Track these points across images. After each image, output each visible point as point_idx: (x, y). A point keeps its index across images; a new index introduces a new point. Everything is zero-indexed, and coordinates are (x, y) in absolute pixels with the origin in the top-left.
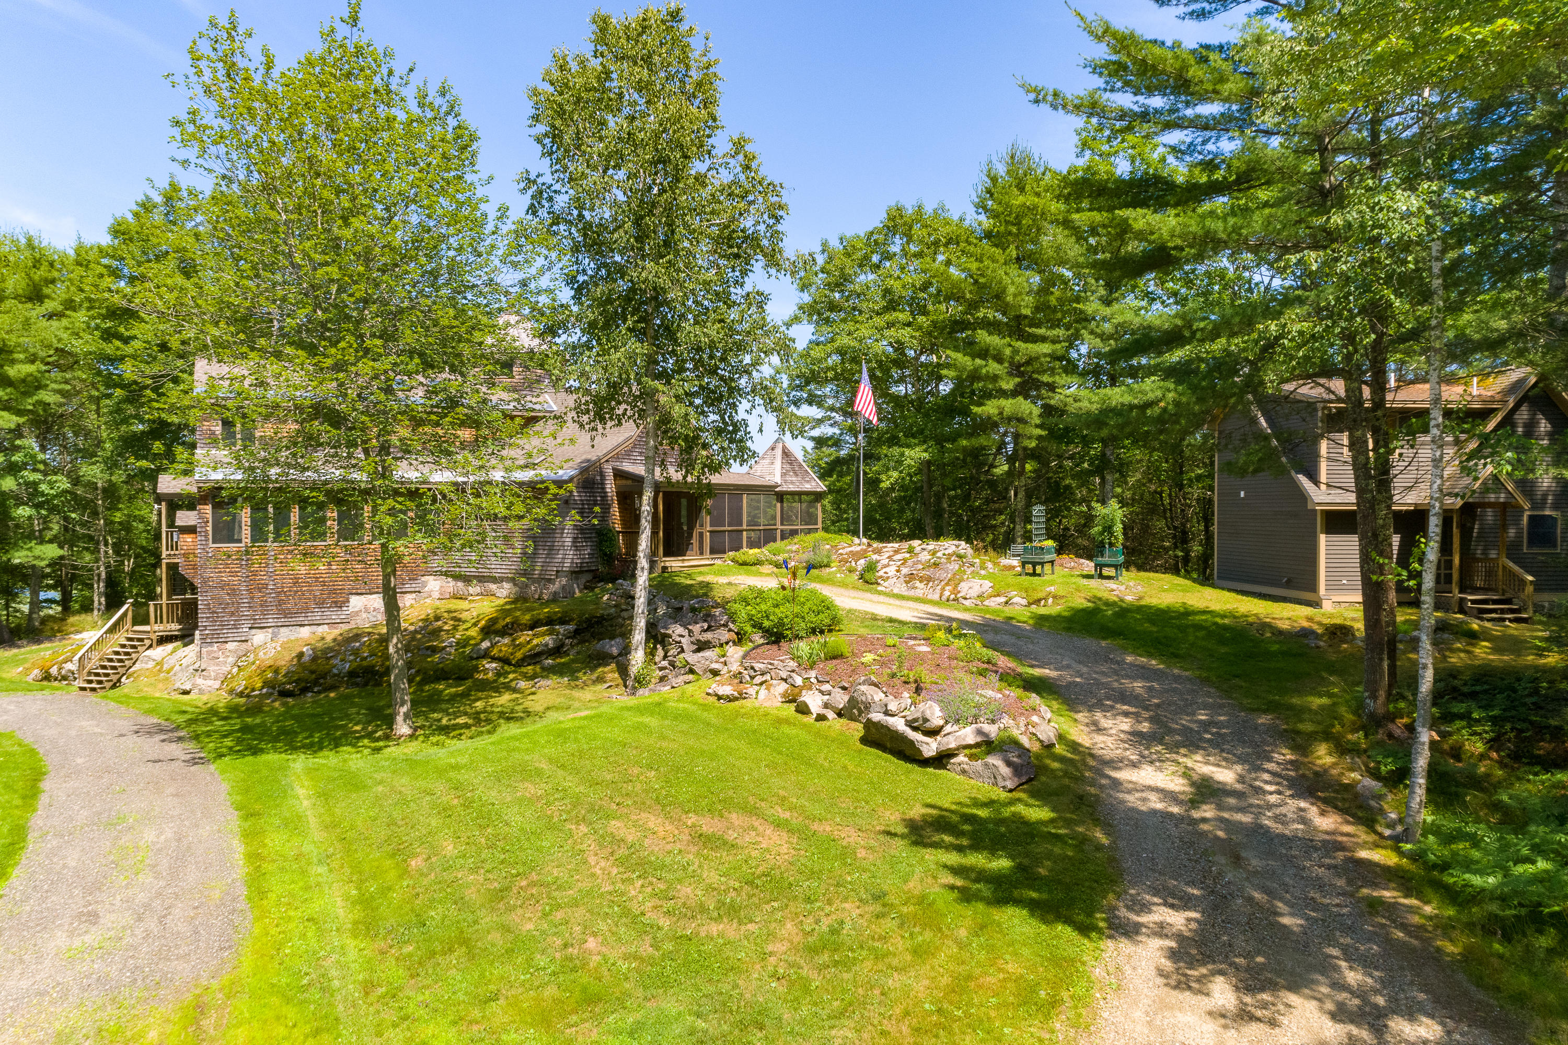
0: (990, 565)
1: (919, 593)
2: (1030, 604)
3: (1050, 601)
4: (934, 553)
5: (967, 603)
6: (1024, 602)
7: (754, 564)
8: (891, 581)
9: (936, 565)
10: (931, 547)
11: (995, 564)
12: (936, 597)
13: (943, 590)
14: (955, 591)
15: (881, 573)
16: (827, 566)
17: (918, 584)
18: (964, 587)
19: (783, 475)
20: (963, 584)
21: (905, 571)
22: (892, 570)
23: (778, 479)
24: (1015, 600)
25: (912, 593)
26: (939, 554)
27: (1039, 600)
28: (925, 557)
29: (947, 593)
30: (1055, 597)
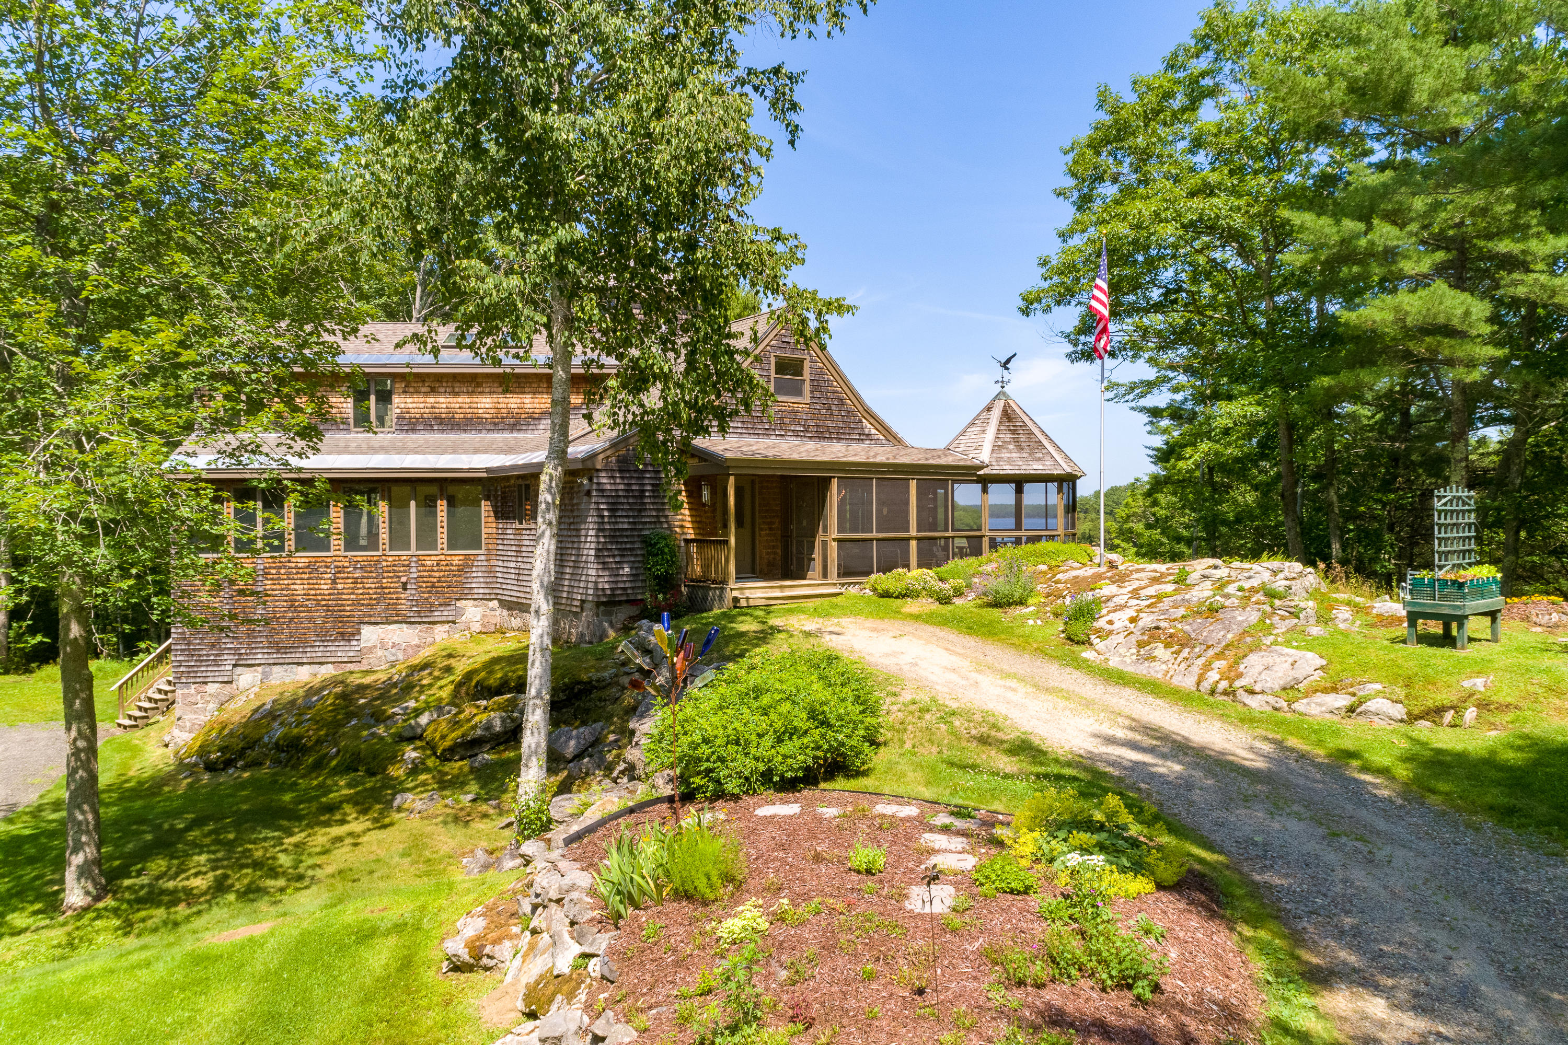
0: (1344, 613)
1: (1156, 671)
2: (1412, 718)
3: (1470, 714)
4: (1221, 585)
5: (1254, 702)
6: (1398, 711)
7: (904, 596)
8: (1114, 640)
9: (1213, 610)
10: (1218, 573)
11: (1358, 609)
12: (1188, 682)
13: (1207, 667)
14: (1232, 674)
15: (1102, 623)
16: (1021, 603)
17: (1160, 651)
18: (1253, 666)
19: (996, 448)
20: (1253, 658)
21: (1147, 620)
22: (1121, 619)
23: (985, 456)
24: (1371, 705)
25: (1142, 670)
26: (1231, 589)
27: (1439, 711)
28: (1202, 592)
29: (1213, 676)
30: (1483, 705)
